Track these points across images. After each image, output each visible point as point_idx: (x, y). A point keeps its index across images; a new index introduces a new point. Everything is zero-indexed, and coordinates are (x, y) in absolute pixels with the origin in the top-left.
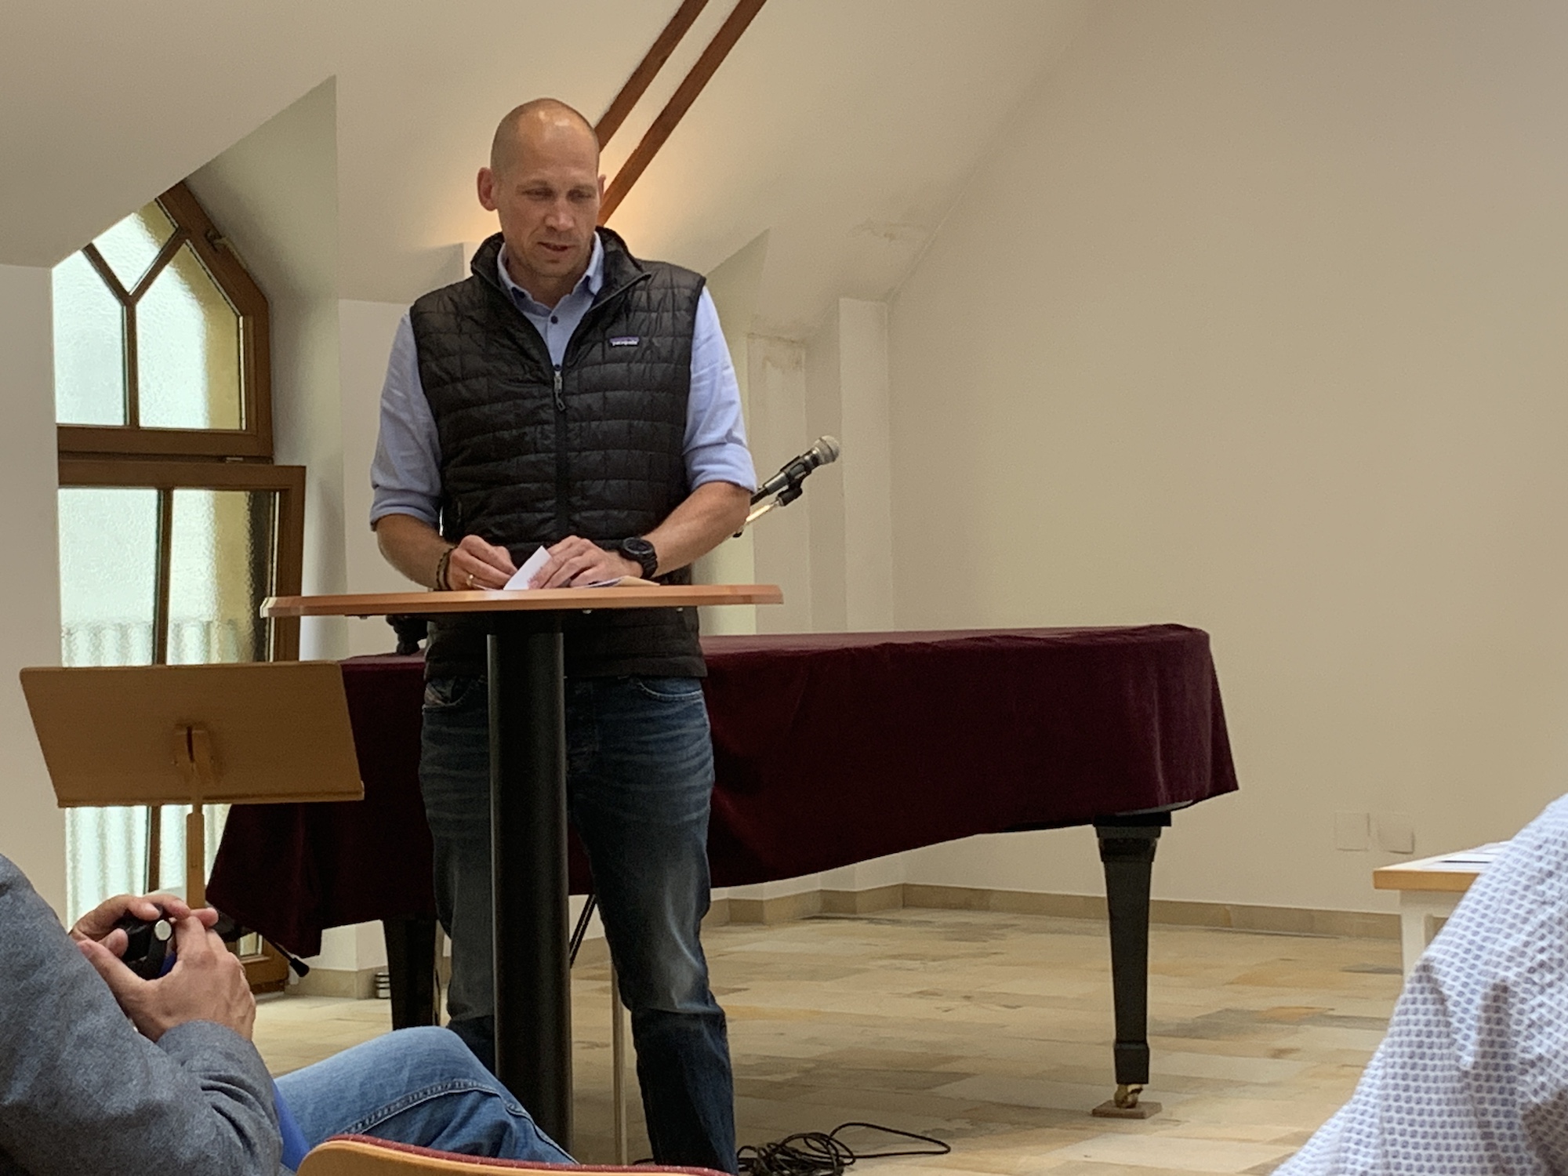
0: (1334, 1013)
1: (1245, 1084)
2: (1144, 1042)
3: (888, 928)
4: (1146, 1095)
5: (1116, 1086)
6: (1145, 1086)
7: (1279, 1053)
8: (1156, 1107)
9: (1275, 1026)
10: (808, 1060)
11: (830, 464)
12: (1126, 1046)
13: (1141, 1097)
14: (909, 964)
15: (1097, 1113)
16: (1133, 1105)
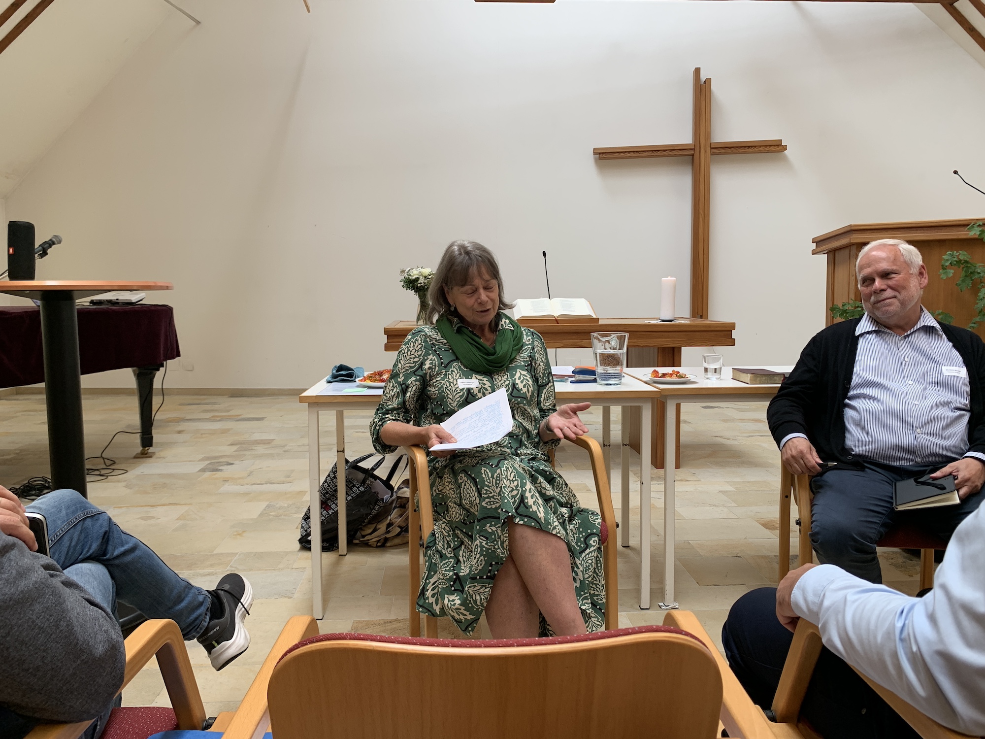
0: (186, 418)
1: (176, 443)
2: (151, 434)
3: (15, 401)
4: (151, 450)
5: (141, 449)
6: (151, 448)
7: (180, 432)
8: (154, 453)
9: (170, 424)
10: (15, 450)
11: (59, 245)
12: (145, 436)
13: (149, 451)
14: (32, 413)
15: (135, 457)
16: (146, 454)
